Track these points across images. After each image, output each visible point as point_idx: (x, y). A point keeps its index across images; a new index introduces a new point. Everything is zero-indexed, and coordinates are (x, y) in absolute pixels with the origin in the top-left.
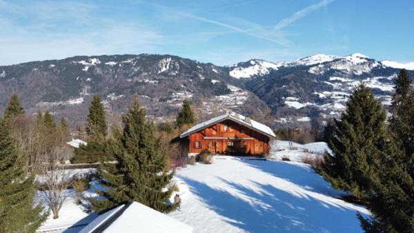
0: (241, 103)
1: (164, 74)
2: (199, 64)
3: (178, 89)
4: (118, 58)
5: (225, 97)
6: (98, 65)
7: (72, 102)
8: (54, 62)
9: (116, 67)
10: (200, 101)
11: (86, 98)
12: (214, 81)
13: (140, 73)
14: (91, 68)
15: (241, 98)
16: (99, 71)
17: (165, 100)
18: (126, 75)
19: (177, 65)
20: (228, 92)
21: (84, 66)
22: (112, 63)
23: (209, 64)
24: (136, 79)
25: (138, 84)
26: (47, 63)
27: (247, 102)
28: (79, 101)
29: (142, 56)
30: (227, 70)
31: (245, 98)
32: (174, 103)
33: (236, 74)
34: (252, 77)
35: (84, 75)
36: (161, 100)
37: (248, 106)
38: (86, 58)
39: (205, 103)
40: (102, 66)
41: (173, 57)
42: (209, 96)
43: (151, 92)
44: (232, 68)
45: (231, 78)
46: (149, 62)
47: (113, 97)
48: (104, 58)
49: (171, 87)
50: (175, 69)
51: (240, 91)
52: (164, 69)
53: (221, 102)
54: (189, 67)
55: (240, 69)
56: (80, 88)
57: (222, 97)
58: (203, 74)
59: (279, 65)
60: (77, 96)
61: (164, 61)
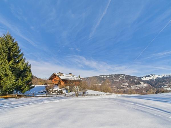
0: (145, 87)
1: (121, 79)
2: (131, 76)
3: (124, 83)
4: (110, 75)
5: (139, 85)
6: (105, 77)
7: (99, 84)
8: (97, 76)
9: (109, 77)
10: (130, 86)
11: (102, 84)
12: (135, 81)
13: (114, 78)
14: (104, 78)
15: (145, 86)
16: (105, 78)
17: (120, 85)
18: (111, 79)
19: (125, 77)
20: (140, 84)
21: (102, 77)
22: (108, 77)
23: (135, 76)
24: (113, 80)
25: (114, 81)
26: (96, 77)
27: (147, 87)
28: (101, 84)
29: (116, 75)
30: (141, 78)
31: (146, 86)
32: (122, 86)
33: (144, 79)
34: (150, 80)
35: (102, 79)
36: (119, 85)
37: (147, 88)
38: (103, 76)
39: (132, 86)
40: (106, 77)
41: (123, 75)
42: (134, 85)
43: (117, 83)
44: (143, 77)
45: (142, 80)
46: (117, 76)
47: (108, 84)
48: (107, 76)
49: (122, 82)
50: (124, 77)
51: (144, 84)
52: (121, 78)
53: (137, 86)
54: (128, 77)
55: (145, 78)
56: (101, 82)
57: (137, 85)
58: (132, 79)
59: (162, 76)
60: (100, 83)
61: (121, 76)
